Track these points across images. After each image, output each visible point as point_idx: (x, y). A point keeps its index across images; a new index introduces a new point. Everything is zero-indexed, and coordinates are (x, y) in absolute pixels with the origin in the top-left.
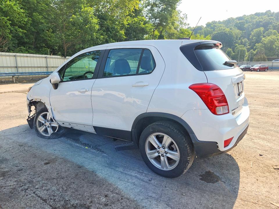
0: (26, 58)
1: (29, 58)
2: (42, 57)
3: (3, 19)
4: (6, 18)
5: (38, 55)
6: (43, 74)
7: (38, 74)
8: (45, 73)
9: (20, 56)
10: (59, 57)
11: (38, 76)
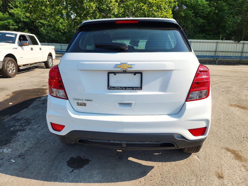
0: (198, 44)
1: (201, 44)
2: (213, 42)
3: (189, 13)
4: (191, 12)
5: (204, 41)
6: (208, 57)
7: (203, 57)
8: (210, 57)
9: (195, 42)
10: (231, 41)
11: (202, 59)
